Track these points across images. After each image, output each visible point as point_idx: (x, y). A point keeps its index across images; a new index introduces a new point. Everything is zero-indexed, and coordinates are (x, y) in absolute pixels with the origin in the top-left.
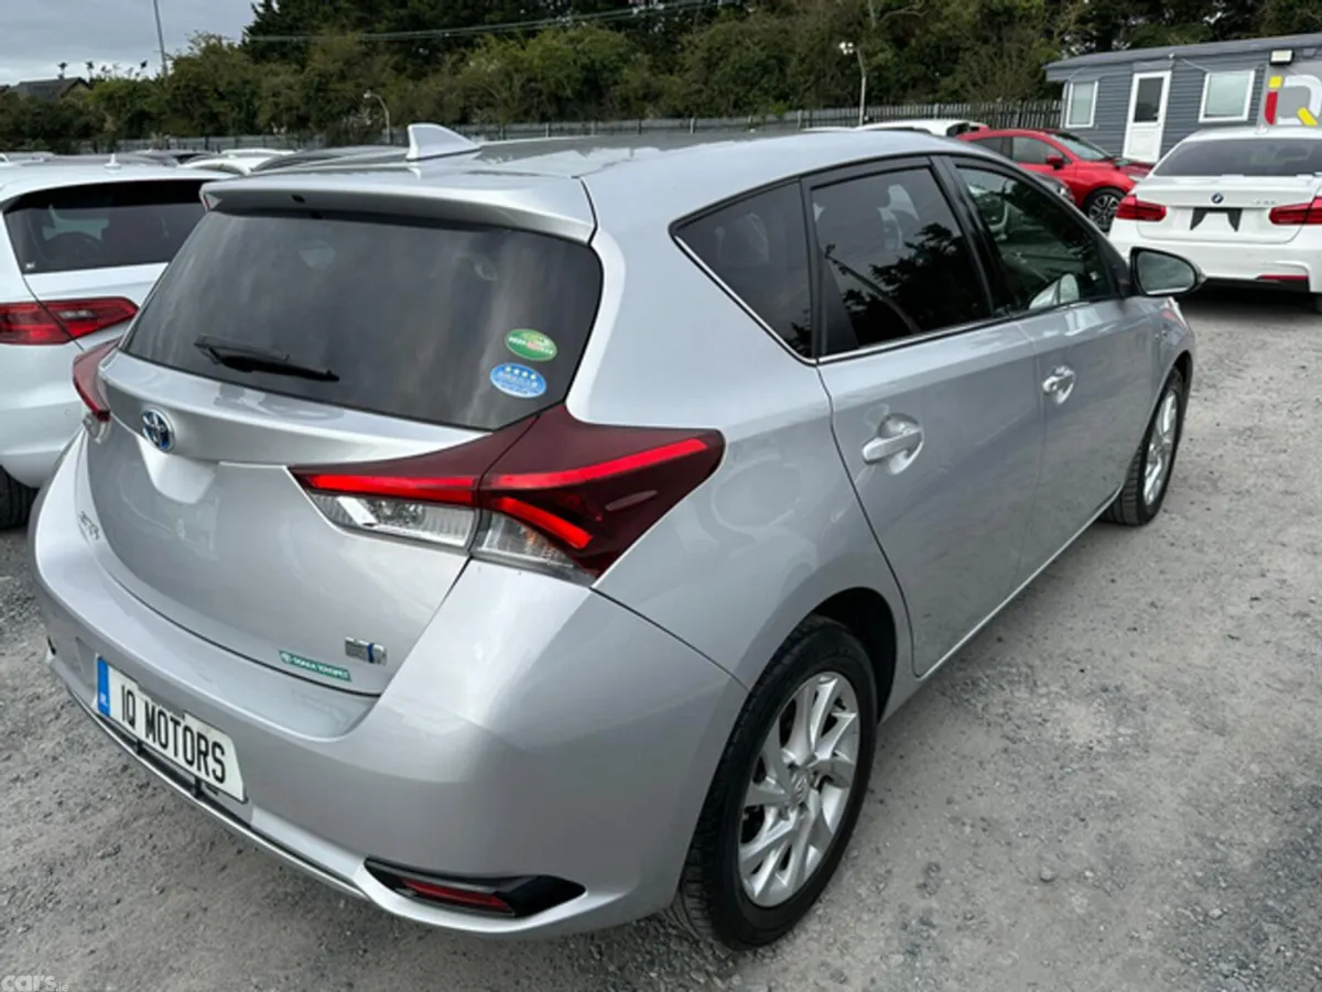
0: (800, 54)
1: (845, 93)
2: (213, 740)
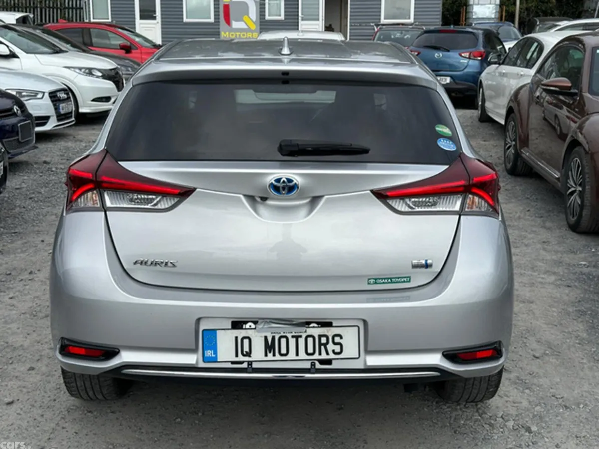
2: (333, 334)
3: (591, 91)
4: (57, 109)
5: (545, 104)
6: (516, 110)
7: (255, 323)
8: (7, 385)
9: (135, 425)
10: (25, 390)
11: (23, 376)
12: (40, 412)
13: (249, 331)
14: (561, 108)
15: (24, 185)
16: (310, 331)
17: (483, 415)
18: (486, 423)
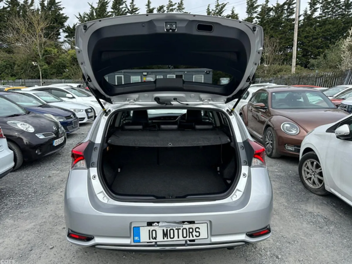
0: (18, 64)
1: (34, 75)
2: (195, 227)
3: (272, 107)
4: (87, 115)
5: (253, 111)
6: (243, 113)
7: (158, 223)
8: (52, 238)
9: (105, 261)
10: (59, 240)
11: (60, 232)
12: (64, 253)
13: (155, 227)
14: (259, 112)
15: (74, 143)
16: (184, 226)
17: (256, 249)
18: (258, 254)
